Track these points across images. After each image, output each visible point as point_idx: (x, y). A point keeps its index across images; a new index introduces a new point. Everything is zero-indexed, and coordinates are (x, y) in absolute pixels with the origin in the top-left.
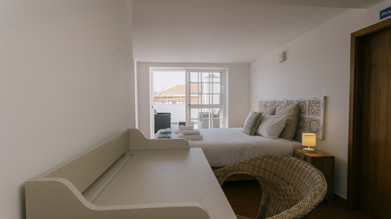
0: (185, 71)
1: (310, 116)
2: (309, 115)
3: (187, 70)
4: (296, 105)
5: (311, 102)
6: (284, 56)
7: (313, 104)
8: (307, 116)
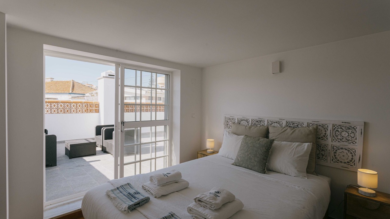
0: (114, 64)
1: (337, 144)
2: (333, 141)
3: (118, 64)
4: (314, 129)
5: (336, 126)
6: (281, 67)
7: (341, 130)
8: (330, 142)
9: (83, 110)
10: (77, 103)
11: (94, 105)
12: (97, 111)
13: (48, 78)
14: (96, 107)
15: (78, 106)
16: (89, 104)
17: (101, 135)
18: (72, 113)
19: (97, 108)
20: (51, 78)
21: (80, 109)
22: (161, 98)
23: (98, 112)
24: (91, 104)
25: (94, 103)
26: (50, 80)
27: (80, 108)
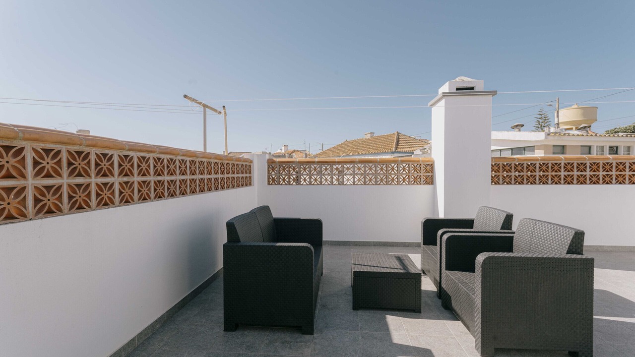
9: (399, 177)
10: (387, 163)
11: (422, 166)
12: (430, 181)
13: (368, 133)
14: (427, 171)
15: (389, 169)
16: (410, 163)
17: (436, 245)
18: (379, 184)
19: (428, 174)
20: (371, 133)
21: (393, 176)
22: (590, 147)
23: (432, 184)
24: (416, 165)
25: (423, 161)
26: (369, 135)
27: (393, 174)
